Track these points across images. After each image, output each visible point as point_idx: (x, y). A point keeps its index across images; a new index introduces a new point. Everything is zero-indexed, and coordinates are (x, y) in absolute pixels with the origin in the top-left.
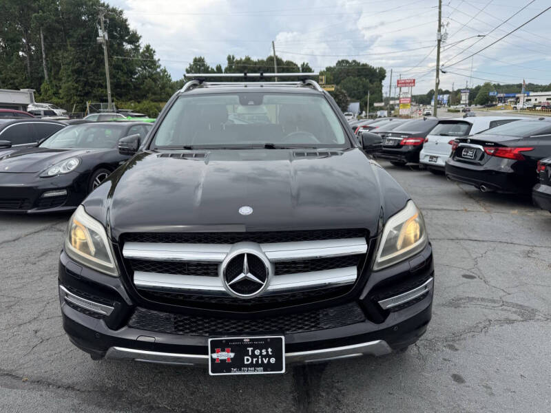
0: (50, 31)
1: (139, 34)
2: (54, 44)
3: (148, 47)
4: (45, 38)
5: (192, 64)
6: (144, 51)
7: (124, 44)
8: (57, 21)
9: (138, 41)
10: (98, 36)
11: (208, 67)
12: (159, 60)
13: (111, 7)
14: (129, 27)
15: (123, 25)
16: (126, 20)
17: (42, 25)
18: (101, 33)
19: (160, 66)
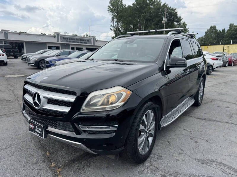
0: (147, 20)
1: (182, 18)
2: (148, 25)
3: (184, 23)
4: (145, 23)
5: (209, 29)
6: (182, 25)
7: (175, 22)
8: (150, 16)
9: (181, 21)
10: (163, 20)
11: (218, 30)
12: (188, 28)
13: (171, 8)
14: (177, 15)
15: (175, 15)
16: (177, 13)
17: (144, 18)
18: (164, 19)
19: (189, 31)
